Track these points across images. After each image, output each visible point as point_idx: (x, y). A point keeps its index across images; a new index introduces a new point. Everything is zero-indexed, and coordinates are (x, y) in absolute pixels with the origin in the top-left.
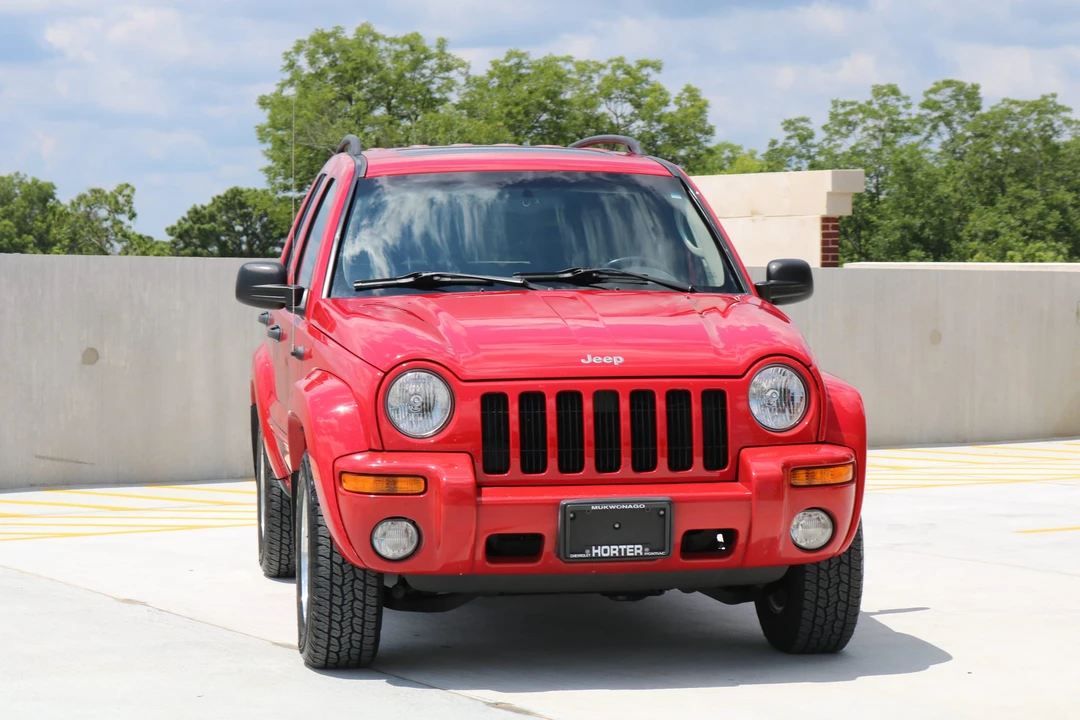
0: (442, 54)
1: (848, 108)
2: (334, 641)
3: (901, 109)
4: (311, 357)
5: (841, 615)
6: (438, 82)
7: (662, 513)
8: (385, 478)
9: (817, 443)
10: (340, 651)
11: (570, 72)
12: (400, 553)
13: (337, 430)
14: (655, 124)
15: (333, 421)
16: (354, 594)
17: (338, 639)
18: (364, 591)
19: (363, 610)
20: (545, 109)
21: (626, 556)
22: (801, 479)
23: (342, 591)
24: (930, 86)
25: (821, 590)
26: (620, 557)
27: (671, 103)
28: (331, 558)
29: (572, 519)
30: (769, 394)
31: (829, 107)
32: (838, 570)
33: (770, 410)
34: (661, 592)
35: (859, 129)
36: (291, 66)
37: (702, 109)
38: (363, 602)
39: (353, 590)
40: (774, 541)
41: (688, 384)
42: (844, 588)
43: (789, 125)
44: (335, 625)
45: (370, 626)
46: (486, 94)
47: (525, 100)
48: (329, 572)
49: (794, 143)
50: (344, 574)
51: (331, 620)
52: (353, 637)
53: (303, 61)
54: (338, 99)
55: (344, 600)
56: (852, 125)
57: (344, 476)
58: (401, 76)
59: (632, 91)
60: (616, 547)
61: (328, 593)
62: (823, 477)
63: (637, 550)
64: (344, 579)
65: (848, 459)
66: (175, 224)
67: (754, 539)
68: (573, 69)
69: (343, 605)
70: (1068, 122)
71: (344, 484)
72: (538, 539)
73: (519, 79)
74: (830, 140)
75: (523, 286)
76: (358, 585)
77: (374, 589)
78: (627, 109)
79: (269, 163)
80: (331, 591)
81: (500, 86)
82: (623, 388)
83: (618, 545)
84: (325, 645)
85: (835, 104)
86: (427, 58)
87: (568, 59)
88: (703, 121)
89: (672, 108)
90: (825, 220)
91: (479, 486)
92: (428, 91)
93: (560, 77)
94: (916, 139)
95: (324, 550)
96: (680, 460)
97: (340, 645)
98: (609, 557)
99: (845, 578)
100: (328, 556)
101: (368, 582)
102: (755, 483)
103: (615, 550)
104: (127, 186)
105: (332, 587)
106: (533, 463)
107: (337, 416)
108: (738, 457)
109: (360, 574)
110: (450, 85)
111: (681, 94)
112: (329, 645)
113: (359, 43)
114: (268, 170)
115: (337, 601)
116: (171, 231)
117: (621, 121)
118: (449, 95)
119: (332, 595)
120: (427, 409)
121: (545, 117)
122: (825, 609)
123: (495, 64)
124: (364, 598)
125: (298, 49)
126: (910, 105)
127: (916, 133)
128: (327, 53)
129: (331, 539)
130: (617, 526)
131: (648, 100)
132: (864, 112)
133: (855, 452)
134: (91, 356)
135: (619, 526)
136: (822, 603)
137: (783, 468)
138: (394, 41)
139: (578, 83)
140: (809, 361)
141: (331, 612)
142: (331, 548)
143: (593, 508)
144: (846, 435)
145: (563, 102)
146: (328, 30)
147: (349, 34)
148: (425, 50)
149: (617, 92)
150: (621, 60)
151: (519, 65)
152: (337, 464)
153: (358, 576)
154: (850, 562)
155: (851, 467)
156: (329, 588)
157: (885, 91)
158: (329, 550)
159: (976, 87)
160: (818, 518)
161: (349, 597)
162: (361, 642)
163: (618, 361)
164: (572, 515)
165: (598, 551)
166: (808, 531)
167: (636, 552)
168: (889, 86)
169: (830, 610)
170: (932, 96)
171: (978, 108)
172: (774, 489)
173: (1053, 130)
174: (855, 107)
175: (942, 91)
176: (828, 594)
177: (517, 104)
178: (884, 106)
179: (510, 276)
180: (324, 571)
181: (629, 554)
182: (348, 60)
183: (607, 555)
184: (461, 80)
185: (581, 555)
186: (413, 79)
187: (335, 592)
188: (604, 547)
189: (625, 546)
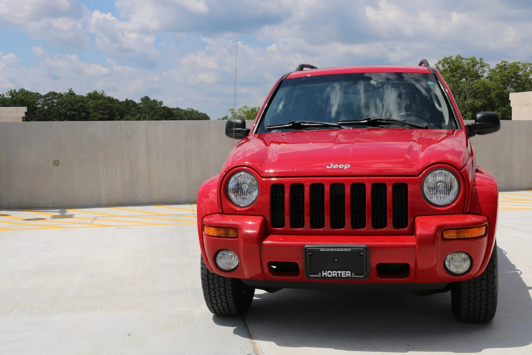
0: (481, 62)
2: (215, 305)
5: (484, 307)
6: (480, 71)
7: (362, 254)
9: (464, 213)
10: (219, 310)
11: (520, 66)
12: (230, 268)
16: (219, 284)
18: (224, 283)
19: (225, 292)
20: (513, 77)
21: (341, 277)
22: (452, 235)
23: (213, 282)
25: (471, 293)
26: (338, 277)
30: (437, 185)
32: (481, 283)
39: (219, 282)
40: (433, 270)
41: (385, 179)
42: (484, 292)
44: (213, 298)
46: (495, 74)
47: (507, 76)
48: (206, 272)
51: (210, 296)
52: (223, 304)
53: (441, 66)
54: (450, 77)
55: (215, 286)
57: (205, 226)
60: (336, 272)
63: (348, 274)
64: (214, 276)
67: (420, 267)
69: (215, 289)
71: (205, 230)
72: (296, 265)
73: (505, 69)
80: (208, 282)
81: (499, 71)
82: (348, 182)
83: (337, 271)
86: (477, 64)
87: (519, 63)
91: (268, 234)
92: (478, 73)
93: (518, 68)
96: (379, 223)
98: (332, 277)
99: (485, 288)
102: (417, 237)
105: (208, 280)
106: (297, 222)
108: (413, 221)
110: (484, 71)
113: (457, 60)
115: (212, 286)
118: (484, 74)
121: (513, 80)
122: (474, 303)
123: (497, 65)
125: (439, 63)
128: (447, 64)
130: (336, 260)
133: (488, 218)
136: (472, 300)
137: (436, 229)
138: (467, 59)
139: (522, 70)
141: (210, 292)
143: (321, 250)
144: (484, 208)
145: (519, 75)
146: (448, 57)
147: (454, 58)
148: (476, 62)
151: (505, 65)
152: (203, 219)
154: (487, 279)
155: (484, 228)
160: (461, 257)
161: (217, 285)
163: (347, 167)
164: (310, 254)
165: (326, 274)
167: (347, 275)
169: (477, 304)
176: (475, 296)
177: (504, 77)
181: (343, 276)
182: (454, 65)
183: (331, 276)
184: (488, 70)
185: (316, 276)
186: (473, 70)
187: (210, 282)
188: (329, 272)
189: (341, 272)
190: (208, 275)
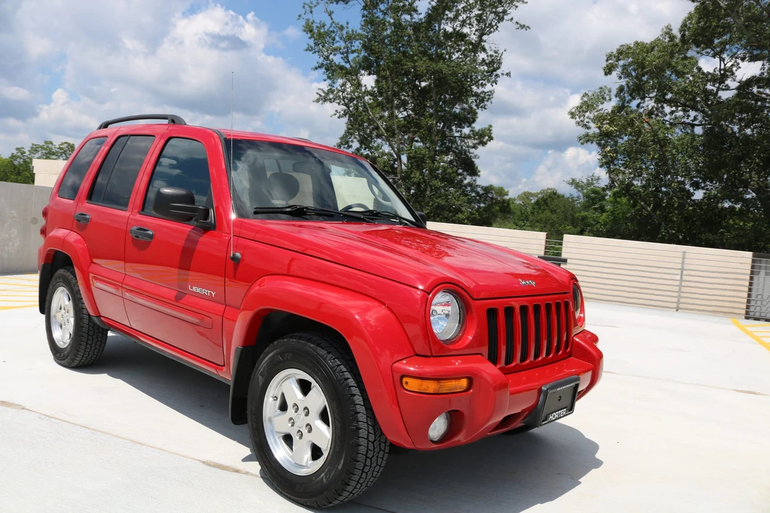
16: (377, 462)
23: (371, 461)
24: (61, 143)
31: (31, 145)
35: (40, 153)
39: (377, 459)
43: (17, 149)
49: (19, 154)
56: (37, 151)
57: (405, 380)
71: (404, 385)
74: (30, 155)
76: (381, 454)
85: (33, 145)
103: (557, 414)
108: (572, 341)
130: (559, 399)
152: (396, 366)
157: (48, 143)
159: (73, 145)
165: (552, 417)
168: (50, 141)
170: (61, 146)
175: (64, 145)
178: (48, 147)
181: (561, 416)
183: (554, 419)
188: (553, 414)
189: (560, 411)
190: (367, 452)
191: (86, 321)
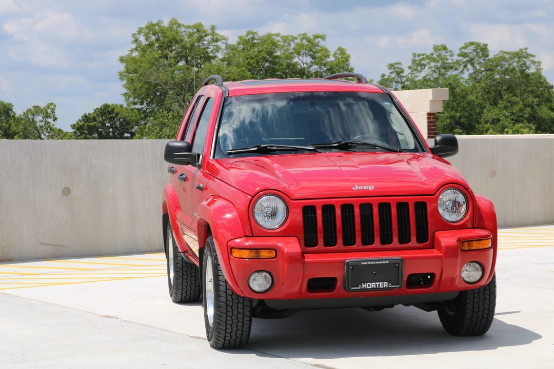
0: (213, 34)
1: (421, 57)
2: (228, 335)
3: (448, 57)
4: (207, 189)
5: (485, 316)
6: (211, 48)
7: (397, 265)
8: (254, 251)
9: (473, 228)
10: (231, 340)
11: (279, 41)
12: (262, 289)
13: (227, 226)
14: (323, 67)
15: (224, 222)
16: (238, 311)
17: (230, 333)
18: (243, 309)
19: (243, 318)
20: (267, 61)
21: (379, 288)
22: (466, 247)
23: (232, 309)
24: (462, 45)
25: (475, 304)
26: (376, 288)
27: (331, 56)
28: (226, 292)
29: (352, 269)
30: (447, 203)
31: (412, 57)
32: (484, 293)
33: (448, 212)
34: (393, 306)
35: (427, 68)
36: (136, 41)
37: (347, 59)
38: (243, 314)
39: (237, 308)
40: (453, 279)
41: (408, 199)
42: (486, 302)
43: (391, 66)
44: (229, 326)
45: (246, 327)
46: (236, 53)
47: (256, 56)
48: (225, 299)
49: (393, 75)
50: (233, 300)
51: (226, 324)
52: (238, 332)
53: (142, 38)
54: (161, 57)
55: (233, 313)
56: (423, 66)
57: (233, 250)
58: (193, 45)
59: (311, 50)
60: (374, 283)
61: (225, 310)
62: (476, 245)
64: (233, 303)
65: (489, 236)
66: (75, 123)
67: (444, 278)
68: (281, 40)
69: (232, 316)
70: (533, 62)
71: (233, 254)
72: (333, 280)
73: (254, 45)
74: (412, 73)
75: (315, 151)
76: (240, 305)
77: (248, 308)
78: (309, 60)
79: (125, 91)
80: (227, 309)
81: (243, 49)
82: (375, 201)
83: (375, 282)
84: (223, 337)
85: (414, 55)
86: (206, 35)
87: (278, 35)
88: (348, 65)
89: (332, 59)
90: (429, 114)
91: (303, 253)
92: (207, 52)
93: (274, 44)
94: (456, 72)
95: (222, 288)
96: (404, 238)
97: (231, 337)
98: (371, 289)
99: (487, 297)
100: (224, 291)
101: (245, 304)
102: (444, 249)
103: (373, 285)
104: (52, 104)
105: (227, 307)
106: (330, 241)
107: (226, 219)
108: (433, 237)
109: (241, 300)
110: (218, 49)
111: (336, 52)
112: (225, 336)
113: (171, 28)
114: (125, 95)
115: (230, 314)
116: (73, 126)
117: (305, 66)
118: (217, 54)
119: (227, 311)
120: (273, 214)
121: (267, 64)
122: (477, 313)
123: (240, 38)
124: (243, 312)
125: (139, 32)
126: (453, 55)
127: (456, 69)
128: (154, 34)
129: (226, 282)
130: (374, 273)
131: (319, 54)
132: (429, 59)
133: (492, 233)
134: (67, 191)
135: (375, 272)
136: (476, 310)
137: (457, 241)
138: (188, 27)
139: (283, 47)
140: (467, 186)
141: (227, 320)
142: (226, 287)
143: (362, 263)
144: (487, 224)
145: (276, 57)
146: (155, 22)
147: (166, 24)
148: (205, 31)
149: (303, 51)
150: (305, 34)
151: (253, 38)
152: (229, 243)
153: (240, 301)
154: (490, 288)
155: (490, 240)
156: (225, 307)
157: (440, 48)
158: (225, 288)
159: (486, 45)
160: (474, 266)
161: (236, 312)
162: (242, 335)
163: (371, 188)
164: (352, 267)
165: (365, 286)
166: (470, 274)
167: (385, 285)
168: (442, 45)
169: (480, 313)
170: (463, 50)
171: (487, 56)
172: (453, 252)
173: (526, 66)
174: (425, 56)
175: (469, 48)
176: (479, 305)
177: (253, 58)
178: (439, 56)
179: (307, 146)
180: (223, 299)
181: (381, 287)
182: (165, 37)
183: (370, 287)
184: (223, 47)
185: (356, 288)
186: (199, 46)
187: (228, 309)
188: (368, 284)
189: (379, 283)
190: (226, 301)
191: (179, 258)
